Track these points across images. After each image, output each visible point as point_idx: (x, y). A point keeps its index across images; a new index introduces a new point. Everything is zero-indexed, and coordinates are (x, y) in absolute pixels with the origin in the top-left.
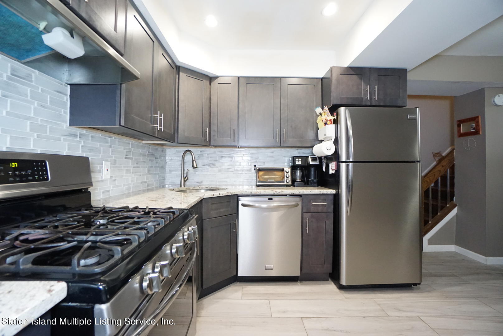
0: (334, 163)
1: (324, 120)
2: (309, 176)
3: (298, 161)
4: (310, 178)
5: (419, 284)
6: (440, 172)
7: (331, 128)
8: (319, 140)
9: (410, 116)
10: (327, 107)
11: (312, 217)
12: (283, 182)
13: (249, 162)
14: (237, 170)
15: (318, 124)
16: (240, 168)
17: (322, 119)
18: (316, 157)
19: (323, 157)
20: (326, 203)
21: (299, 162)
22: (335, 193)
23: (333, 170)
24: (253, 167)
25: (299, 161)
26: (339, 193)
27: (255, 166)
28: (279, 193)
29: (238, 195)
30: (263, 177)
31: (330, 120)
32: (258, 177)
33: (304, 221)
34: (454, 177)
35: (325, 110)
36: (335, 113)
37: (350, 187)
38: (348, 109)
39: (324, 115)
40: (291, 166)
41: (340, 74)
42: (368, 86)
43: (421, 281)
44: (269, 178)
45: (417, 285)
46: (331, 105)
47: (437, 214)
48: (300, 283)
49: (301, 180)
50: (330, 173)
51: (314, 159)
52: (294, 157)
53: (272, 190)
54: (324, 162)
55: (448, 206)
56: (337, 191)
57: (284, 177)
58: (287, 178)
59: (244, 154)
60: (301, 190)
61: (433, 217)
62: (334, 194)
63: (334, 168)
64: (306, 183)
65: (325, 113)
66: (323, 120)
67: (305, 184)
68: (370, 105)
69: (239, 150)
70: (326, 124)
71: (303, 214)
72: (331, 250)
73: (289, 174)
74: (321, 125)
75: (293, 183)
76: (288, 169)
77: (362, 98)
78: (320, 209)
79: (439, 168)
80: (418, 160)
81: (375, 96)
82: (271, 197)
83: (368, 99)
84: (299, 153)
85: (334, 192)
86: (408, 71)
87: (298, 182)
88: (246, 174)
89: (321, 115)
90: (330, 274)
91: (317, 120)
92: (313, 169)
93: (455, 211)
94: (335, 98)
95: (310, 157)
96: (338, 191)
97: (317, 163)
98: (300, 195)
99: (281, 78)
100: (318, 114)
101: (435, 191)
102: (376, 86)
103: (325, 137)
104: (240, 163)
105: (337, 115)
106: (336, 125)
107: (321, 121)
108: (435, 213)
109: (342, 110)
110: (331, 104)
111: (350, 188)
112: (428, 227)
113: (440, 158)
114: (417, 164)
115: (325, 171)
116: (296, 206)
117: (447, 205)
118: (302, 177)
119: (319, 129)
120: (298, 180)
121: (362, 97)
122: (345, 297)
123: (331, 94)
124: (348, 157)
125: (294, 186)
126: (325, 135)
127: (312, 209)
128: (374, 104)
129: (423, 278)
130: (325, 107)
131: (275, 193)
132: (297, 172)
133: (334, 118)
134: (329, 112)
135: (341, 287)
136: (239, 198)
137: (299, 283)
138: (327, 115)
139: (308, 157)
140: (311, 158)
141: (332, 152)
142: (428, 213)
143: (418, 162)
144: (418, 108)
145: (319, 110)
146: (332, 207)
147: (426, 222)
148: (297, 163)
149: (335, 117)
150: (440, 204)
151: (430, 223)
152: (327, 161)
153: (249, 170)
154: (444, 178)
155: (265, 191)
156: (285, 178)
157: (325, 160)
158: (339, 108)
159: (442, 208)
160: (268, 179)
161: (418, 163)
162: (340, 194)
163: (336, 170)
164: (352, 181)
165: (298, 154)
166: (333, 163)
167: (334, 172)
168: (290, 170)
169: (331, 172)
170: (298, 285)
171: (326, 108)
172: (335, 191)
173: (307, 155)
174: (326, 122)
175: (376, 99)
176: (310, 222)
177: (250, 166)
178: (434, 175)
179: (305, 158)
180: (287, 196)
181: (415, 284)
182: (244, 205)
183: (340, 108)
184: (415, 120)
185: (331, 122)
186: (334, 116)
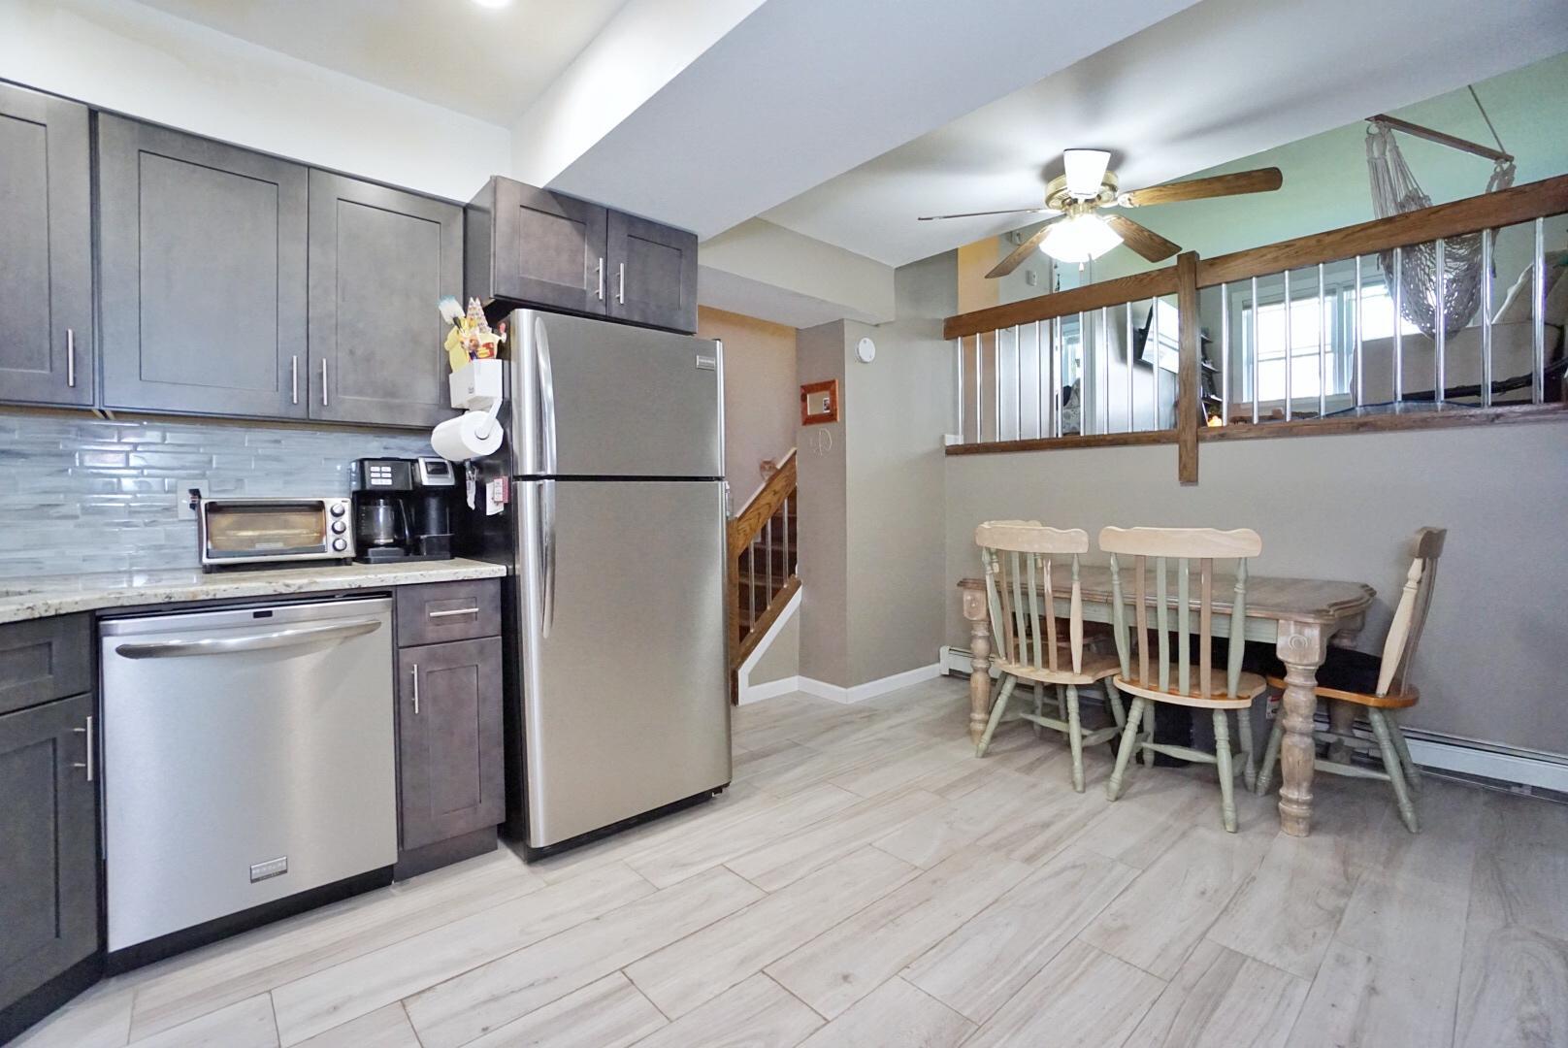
0: (500, 481)
1: (467, 343)
2: (420, 526)
3: (378, 475)
4: (424, 534)
5: (727, 785)
6: (770, 507)
7: (490, 370)
8: (453, 406)
9: (702, 361)
10: (478, 302)
11: (432, 658)
12: (322, 550)
13: (164, 477)
14: (101, 512)
15: (448, 352)
16: (118, 502)
17: (462, 339)
18: (444, 463)
19: (467, 464)
20: (477, 610)
21: (381, 478)
22: (505, 575)
23: (497, 503)
24: (186, 500)
25: (384, 475)
26: (517, 573)
27: (196, 493)
28: (300, 587)
29: (98, 614)
30: (232, 533)
31: (487, 345)
32: (204, 533)
33: (404, 676)
34: (796, 518)
35: (475, 312)
36: (503, 326)
37: (549, 553)
38: (542, 319)
39: (470, 326)
40: (354, 493)
41: (522, 206)
42: (601, 260)
43: (730, 777)
44: (260, 536)
45: (724, 790)
46: (490, 298)
47: (766, 608)
48: (399, 888)
49: (391, 541)
50: (489, 513)
51: (438, 468)
52: (361, 462)
53: (270, 580)
54: (470, 479)
55: (785, 586)
56: (511, 567)
57: (323, 533)
58: (338, 536)
59: (136, 445)
60: (389, 572)
61: (757, 618)
62: (502, 578)
63: (500, 498)
64: (409, 547)
65: (471, 319)
66: (462, 343)
67: (407, 554)
68: (606, 316)
69: (108, 427)
70: (473, 355)
71: (398, 653)
72: (499, 753)
73: (347, 519)
74: (458, 357)
75: (364, 548)
76: (339, 503)
77: (584, 292)
78: (457, 630)
79: (769, 498)
80: (720, 475)
81: (619, 293)
82: (263, 607)
83: (601, 297)
84: (386, 448)
85: (499, 570)
86: (699, 241)
87: (381, 549)
88: (146, 525)
89: (459, 327)
90: (499, 826)
91: (446, 339)
92: (433, 504)
93: (797, 598)
94: (502, 277)
95: (422, 462)
96: (514, 568)
97: (448, 480)
98: (385, 589)
99: (309, 167)
100: (450, 321)
101: (760, 553)
102: (622, 265)
103: (471, 396)
104: (115, 480)
105: (508, 330)
106: (506, 362)
107: (459, 344)
108: (761, 607)
109: (523, 317)
110: (492, 296)
111: (548, 558)
112: (748, 642)
113: (772, 473)
114: (717, 485)
115: (473, 507)
116: (370, 628)
117: (783, 584)
118: (397, 528)
119: (451, 371)
120: (382, 541)
121: (585, 288)
122: (546, 882)
123: (492, 263)
124: (540, 463)
125: (367, 561)
126: (471, 391)
127: (432, 633)
128: (615, 314)
129: (733, 770)
130: (472, 300)
131: (284, 590)
132: (378, 515)
133: (500, 341)
134: (484, 318)
135: (536, 857)
136: (102, 623)
137: (394, 889)
138: (478, 328)
139: (417, 461)
140: (426, 463)
141: (493, 445)
142: (748, 609)
143: (719, 479)
144: (718, 342)
145: (451, 308)
146: (498, 618)
147: (744, 631)
148: (374, 482)
149: (504, 338)
150: (770, 584)
151: (752, 634)
152: (481, 476)
153: (166, 509)
154: (777, 521)
155: (236, 586)
156: (331, 536)
157: (473, 473)
158: (513, 309)
159: (775, 591)
160: (252, 541)
161: (720, 483)
162: (519, 576)
163: (506, 501)
164: (553, 536)
165: (382, 450)
166: (496, 481)
167: (500, 509)
168: (347, 506)
169: (492, 509)
170: (393, 895)
171: (476, 306)
172: (504, 567)
173: (413, 457)
174: (473, 348)
175: (622, 302)
176: (424, 675)
177: (168, 492)
178: (759, 514)
179: (402, 466)
180: (333, 597)
181: (718, 790)
182: (126, 652)
183: (516, 310)
184: (713, 371)
185: (492, 350)
186: (500, 335)
